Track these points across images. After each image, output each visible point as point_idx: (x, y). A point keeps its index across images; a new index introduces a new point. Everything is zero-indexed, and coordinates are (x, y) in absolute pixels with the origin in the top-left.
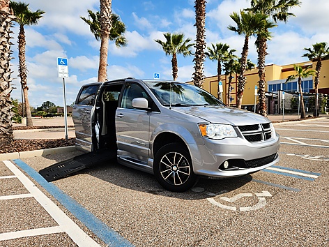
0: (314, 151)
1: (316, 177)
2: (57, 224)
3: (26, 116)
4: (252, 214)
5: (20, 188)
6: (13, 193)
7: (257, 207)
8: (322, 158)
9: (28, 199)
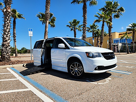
0: (131, 65)
1: (130, 73)
2: (27, 88)
3: (15, 53)
4: (103, 85)
5: (13, 77)
6: (11, 78)
7: (105, 83)
8: (134, 67)
9: (16, 80)
